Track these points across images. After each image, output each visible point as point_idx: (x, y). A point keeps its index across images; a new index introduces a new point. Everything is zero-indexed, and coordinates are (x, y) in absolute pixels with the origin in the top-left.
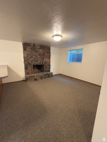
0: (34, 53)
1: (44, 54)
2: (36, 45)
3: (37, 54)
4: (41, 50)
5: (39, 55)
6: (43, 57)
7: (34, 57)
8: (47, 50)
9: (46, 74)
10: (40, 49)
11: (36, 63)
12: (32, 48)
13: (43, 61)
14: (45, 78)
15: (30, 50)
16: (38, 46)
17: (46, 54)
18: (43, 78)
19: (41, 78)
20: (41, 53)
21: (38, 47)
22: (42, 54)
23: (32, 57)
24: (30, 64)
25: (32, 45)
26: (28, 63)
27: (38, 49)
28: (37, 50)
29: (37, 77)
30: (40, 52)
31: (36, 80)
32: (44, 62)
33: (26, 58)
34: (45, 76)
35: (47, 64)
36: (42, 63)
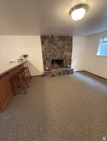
0: (52, 46)
1: (64, 47)
2: (54, 37)
3: (55, 47)
4: (60, 42)
5: (58, 48)
6: (62, 50)
7: (52, 51)
8: (68, 41)
9: (66, 70)
10: (59, 41)
11: (54, 58)
12: (50, 40)
13: (62, 55)
14: (63, 74)
15: (48, 43)
16: (56, 37)
17: (66, 47)
18: (61, 74)
19: (59, 74)
20: (60, 46)
21: (57, 39)
22: (61, 46)
23: (51, 52)
24: (49, 59)
25: (50, 37)
26: (47, 57)
27: (56, 41)
28: (56, 42)
29: (54, 73)
30: (59, 45)
31: (53, 76)
32: (64, 56)
33: (44, 53)
34: (63, 72)
35: (67, 58)
36: (62, 57)
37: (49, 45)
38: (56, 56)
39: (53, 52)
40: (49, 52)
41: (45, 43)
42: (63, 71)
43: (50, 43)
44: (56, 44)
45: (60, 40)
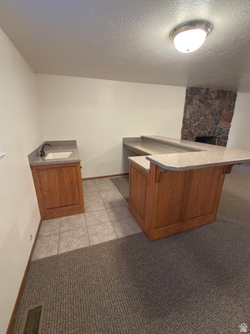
0: (203, 110)
1: (220, 112)
2: (210, 91)
3: (208, 112)
4: (217, 102)
5: (212, 114)
6: (218, 118)
7: (202, 118)
8: (229, 100)
10: (216, 99)
11: (202, 133)
12: (202, 98)
13: (216, 128)
15: (198, 102)
16: (213, 92)
17: (225, 111)
20: (215, 110)
21: (213, 96)
22: (217, 110)
23: (199, 120)
24: (193, 134)
25: (204, 91)
26: (190, 131)
27: (211, 99)
28: (210, 102)
30: (214, 107)
32: (217, 130)
33: (188, 122)
35: (222, 134)
36: (214, 133)
37: (199, 107)
38: (206, 130)
39: (203, 121)
40: (195, 121)
43: (202, 102)
44: (210, 105)
45: (218, 97)
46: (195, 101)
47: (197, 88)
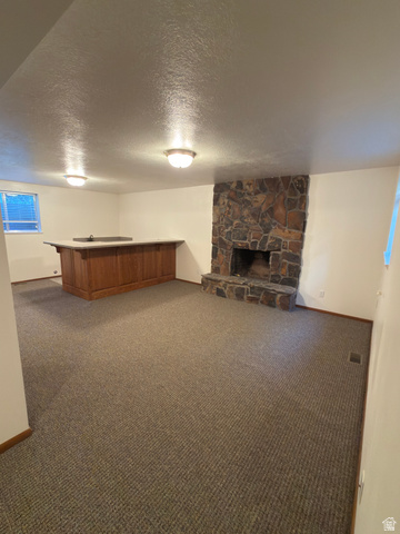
0: (236, 210)
1: (271, 211)
2: (244, 183)
3: (246, 212)
4: (261, 198)
5: (254, 215)
6: (267, 221)
7: (236, 222)
8: (287, 192)
10: (257, 193)
11: (240, 244)
12: (232, 194)
13: (266, 238)
15: (226, 201)
16: (249, 184)
17: (280, 211)
20: (260, 209)
21: (251, 189)
22: (264, 208)
23: (232, 224)
24: (225, 243)
25: (234, 186)
26: (220, 239)
27: (249, 194)
28: (248, 198)
30: (256, 205)
32: (269, 241)
33: (216, 227)
34: (252, 293)
35: (283, 250)
36: (262, 244)
37: (229, 206)
38: (245, 238)
39: (238, 226)
40: (227, 226)
41: (221, 201)
42: (252, 288)
43: (233, 200)
44: (249, 203)
45: (263, 189)
46: (224, 200)
47: (224, 184)
